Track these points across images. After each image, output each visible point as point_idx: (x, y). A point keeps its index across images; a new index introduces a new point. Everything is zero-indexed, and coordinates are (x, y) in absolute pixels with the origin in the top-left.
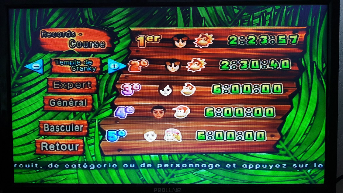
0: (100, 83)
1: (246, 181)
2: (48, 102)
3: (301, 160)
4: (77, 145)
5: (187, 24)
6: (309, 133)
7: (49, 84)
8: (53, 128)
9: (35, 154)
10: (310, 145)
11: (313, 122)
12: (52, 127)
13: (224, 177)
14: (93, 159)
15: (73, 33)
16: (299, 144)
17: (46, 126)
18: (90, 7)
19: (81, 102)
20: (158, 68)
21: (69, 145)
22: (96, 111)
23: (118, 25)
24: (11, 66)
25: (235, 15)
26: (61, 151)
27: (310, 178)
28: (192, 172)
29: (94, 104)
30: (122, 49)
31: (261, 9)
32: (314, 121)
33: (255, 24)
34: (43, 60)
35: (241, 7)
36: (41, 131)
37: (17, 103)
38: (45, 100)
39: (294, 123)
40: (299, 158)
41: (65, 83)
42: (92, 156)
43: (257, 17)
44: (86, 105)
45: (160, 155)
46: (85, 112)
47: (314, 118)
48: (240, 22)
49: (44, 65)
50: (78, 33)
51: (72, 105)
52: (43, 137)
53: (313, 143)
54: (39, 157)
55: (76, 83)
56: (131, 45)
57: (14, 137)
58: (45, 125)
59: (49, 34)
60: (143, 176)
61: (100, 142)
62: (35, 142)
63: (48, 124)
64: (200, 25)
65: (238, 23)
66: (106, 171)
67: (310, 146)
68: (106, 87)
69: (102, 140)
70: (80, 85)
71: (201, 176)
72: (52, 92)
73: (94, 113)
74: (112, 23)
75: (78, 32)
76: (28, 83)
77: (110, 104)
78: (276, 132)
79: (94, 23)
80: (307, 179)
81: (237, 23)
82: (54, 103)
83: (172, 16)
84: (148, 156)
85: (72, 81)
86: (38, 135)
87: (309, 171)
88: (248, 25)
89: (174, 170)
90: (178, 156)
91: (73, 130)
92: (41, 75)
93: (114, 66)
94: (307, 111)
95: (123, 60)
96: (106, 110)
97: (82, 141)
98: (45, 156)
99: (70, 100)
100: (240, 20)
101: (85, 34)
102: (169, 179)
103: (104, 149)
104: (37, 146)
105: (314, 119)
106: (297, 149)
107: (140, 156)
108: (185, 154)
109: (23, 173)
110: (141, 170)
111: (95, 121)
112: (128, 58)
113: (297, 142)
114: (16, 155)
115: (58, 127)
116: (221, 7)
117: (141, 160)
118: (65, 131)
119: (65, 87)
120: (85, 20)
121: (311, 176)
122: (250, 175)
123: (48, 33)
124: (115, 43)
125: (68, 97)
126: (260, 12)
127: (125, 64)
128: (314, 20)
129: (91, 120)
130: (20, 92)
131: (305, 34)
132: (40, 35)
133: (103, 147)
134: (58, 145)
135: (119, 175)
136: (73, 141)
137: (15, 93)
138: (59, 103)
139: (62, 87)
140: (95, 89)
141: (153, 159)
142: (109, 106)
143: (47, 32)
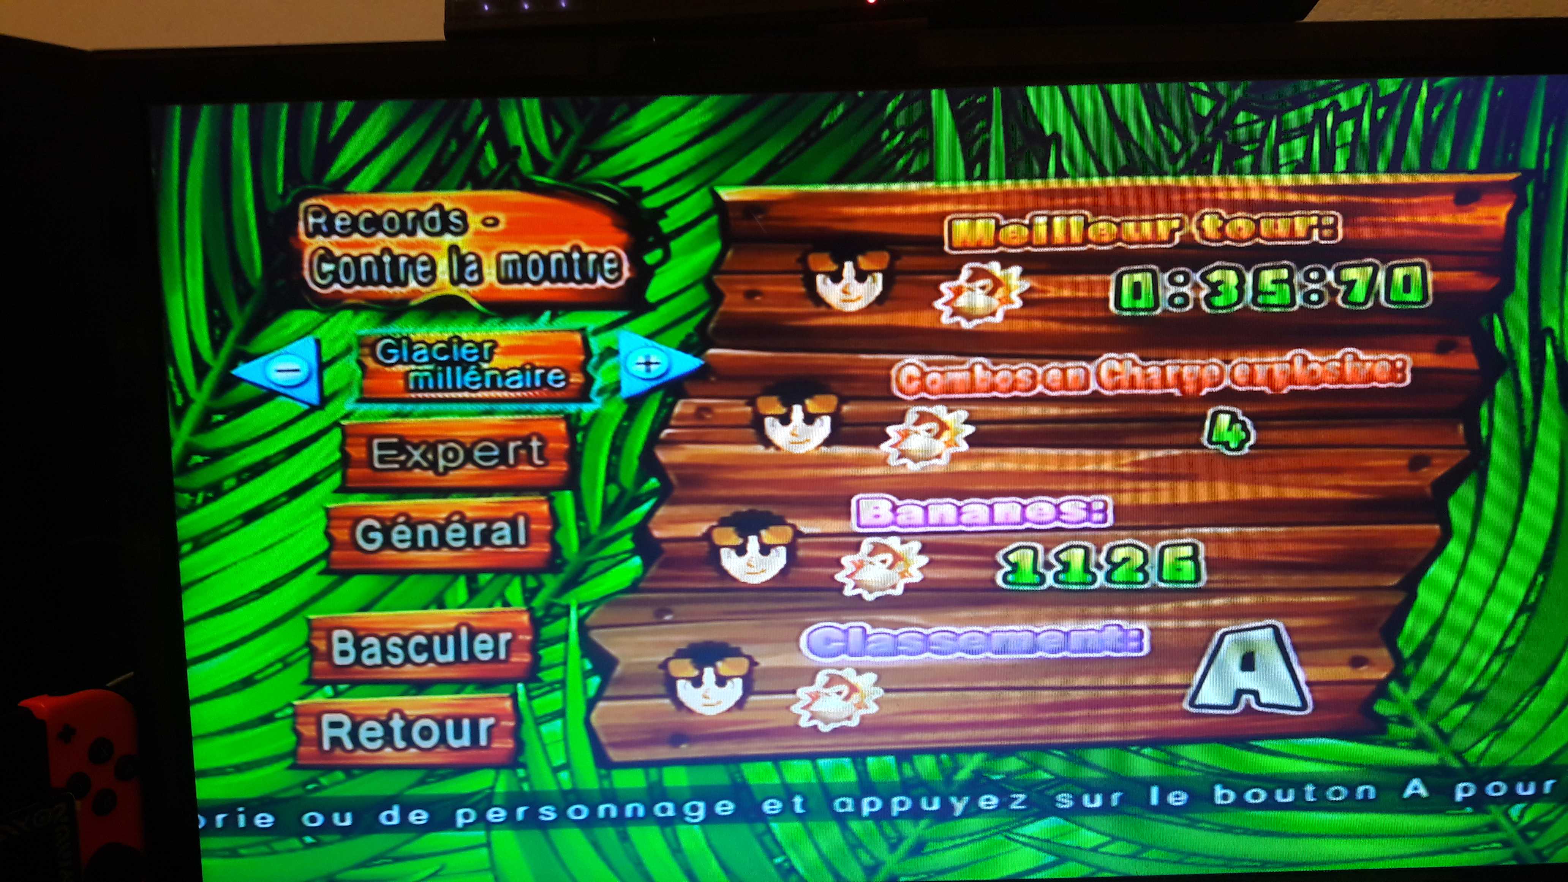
0: (582, 445)
1: (1244, 860)
2: (346, 531)
3: (1483, 764)
4: (484, 724)
5: (979, 167)
6: (1520, 648)
7: (348, 449)
8: (377, 650)
9: (292, 767)
10: (1521, 700)
11: (1538, 599)
12: (371, 646)
13: (1146, 847)
14: (558, 783)
15: (457, 217)
16: (1473, 697)
17: (343, 640)
18: (530, 95)
19: (501, 529)
20: (849, 367)
21: (450, 724)
22: (568, 569)
23: (664, 178)
24: (171, 371)
25: (1199, 122)
26: (413, 750)
27: (1518, 839)
28: (1007, 832)
29: (559, 537)
30: (682, 285)
31: (1314, 96)
32: (1541, 592)
33: (1287, 164)
34: (318, 342)
35: (1223, 87)
36: (318, 664)
37: (205, 539)
38: (334, 523)
39: (1453, 605)
40: (1471, 756)
41: (423, 447)
42: (556, 770)
43: (1296, 133)
44: (522, 541)
45: (858, 757)
46: (522, 572)
47: (1540, 579)
48: (1218, 156)
49: (322, 366)
50: (480, 217)
51: (461, 543)
52: (328, 690)
53: (1535, 690)
54: (314, 780)
55: (474, 444)
56: (724, 267)
57: (194, 691)
58: (337, 634)
59: (343, 219)
60: (783, 853)
61: (591, 704)
62: (295, 715)
63: (353, 630)
64: (1037, 168)
65: (1212, 160)
66: (618, 833)
67: (1522, 704)
68: (614, 458)
69: (599, 696)
70: (496, 453)
71: (1042, 844)
72: (368, 485)
73: (562, 577)
74: (632, 167)
75: (477, 209)
76: (255, 447)
77: (629, 536)
78: (1374, 645)
79: (553, 170)
80: (1506, 844)
81: (1207, 158)
82: (378, 536)
83: (909, 131)
84: (807, 763)
85: (459, 433)
86: (307, 682)
87: (1515, 810)
88: (1256, 169)
89: (924, 823)
90: (940, 763)
91: (465, 656)
92: (313, 409)
93: (648, 364)
94: (1514, 550)
95: (689, 336)
96: (612, 561)
97: (508, 704)
98: (340, 775)
99: (449, 521)
100: (1219, 147)
101: (509, 223)
102: (903, 860)
103: (607, 735)
104: (303, 729)
105: (1543, 584)
106: (1465, 718)
107: (769, 765)
108: (971, 751)
109: (243, 851)
110: (775, 826)
111: (567, 614)
112: (712, 325)
113: (1468, 684)
114: (205, 773)
115: (399, 641)
116: (1135, 89)
117: (776, 780)
118: (432, 659)
119: (425, 464)
120: (507, 154)
121: (1523, 832)
122: (1257, 833)
123: (335, 215)
124: (651, 258)
125: (442, 507)
126: (1308, 111)
127: (696, 356)
128: (1549, 142)
129: (549, 606)
130: (216, 491)
131: (1508, 207)
132: (301, 225)
133: (605, 727)
134: (397, 723)
135: (676, 850)
136: (468, 703)
137: (194, 493)
138: (402, 537)
139: (410, 464)
140: (564, 467)
141: (828, 778)
142: (627, 543)
143: (334, 209)
